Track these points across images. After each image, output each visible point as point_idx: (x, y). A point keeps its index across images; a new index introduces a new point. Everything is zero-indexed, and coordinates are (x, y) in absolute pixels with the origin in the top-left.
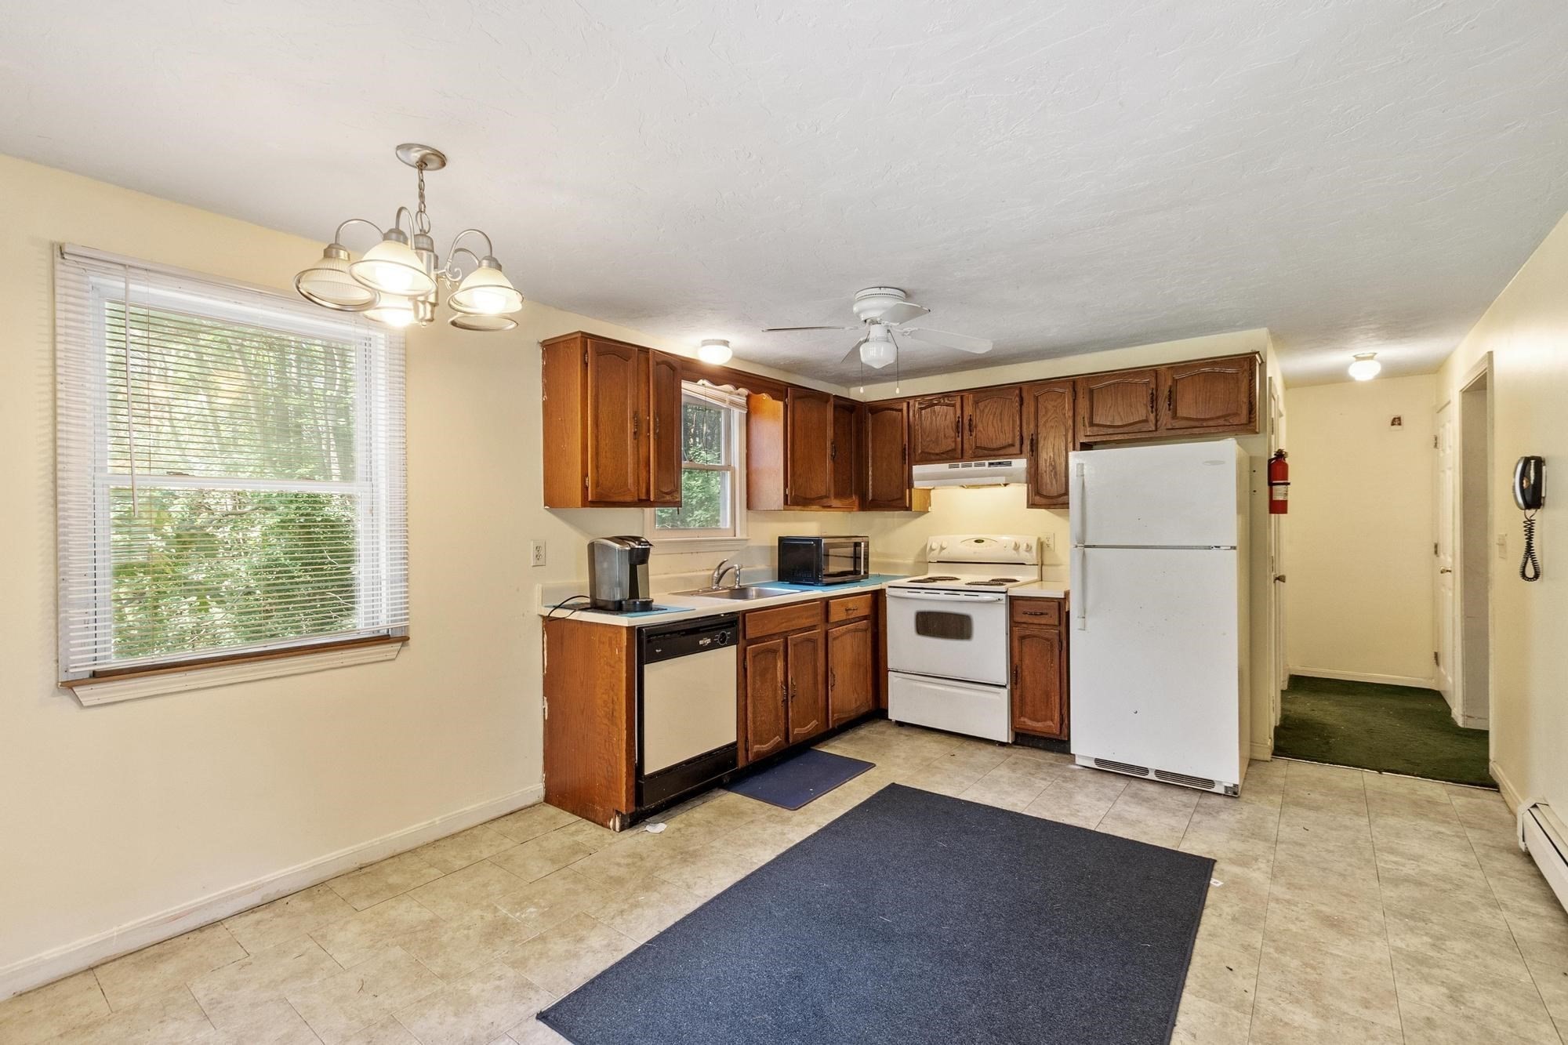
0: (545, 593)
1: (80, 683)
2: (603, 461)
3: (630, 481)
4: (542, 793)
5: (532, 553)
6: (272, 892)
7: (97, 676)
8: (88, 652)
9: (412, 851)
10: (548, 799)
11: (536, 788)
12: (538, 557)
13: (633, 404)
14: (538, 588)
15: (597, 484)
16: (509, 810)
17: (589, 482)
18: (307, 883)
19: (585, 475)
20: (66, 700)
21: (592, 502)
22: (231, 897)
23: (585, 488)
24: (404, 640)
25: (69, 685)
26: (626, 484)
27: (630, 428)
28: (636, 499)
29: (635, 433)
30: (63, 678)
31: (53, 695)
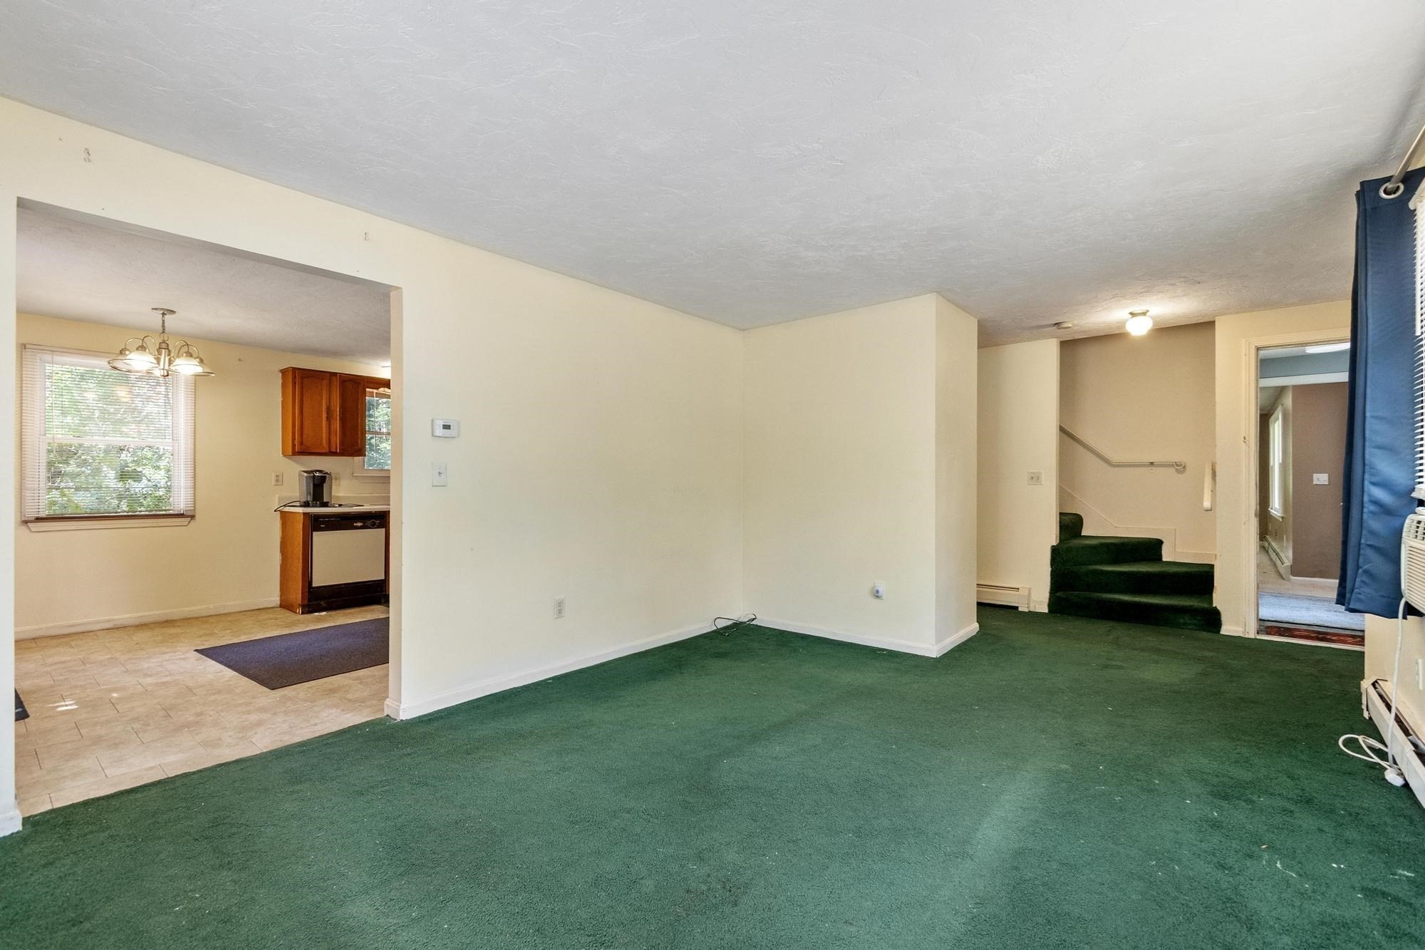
0: (280, 499)
1: (31, 522)
2: (305, 432)
3: (324, 442)
4: (279, 603)
5: (273, 478)
6: (119, 623)
7: (38, 519)
8: (36, 509)
9: (196, 618)
10: (281, 606)
11: (275, 599)
12: (277, 481)
13: (326, 403)
14: (277, 496)
15: (302, 443)
16: (257, 608)
17: (296, 442)
18: (137, 623)
19: (293, 439)
20: (24, 528)
21: (298, 452)
22: (99, 622)
23: (294, 445)
24: (193, 517)
25: (26, 522)
26: (321, 444)
27: (324, 415)
28: (328, 451)
29: (327, 417)
30: (23, 519)
31: (19, 526)
